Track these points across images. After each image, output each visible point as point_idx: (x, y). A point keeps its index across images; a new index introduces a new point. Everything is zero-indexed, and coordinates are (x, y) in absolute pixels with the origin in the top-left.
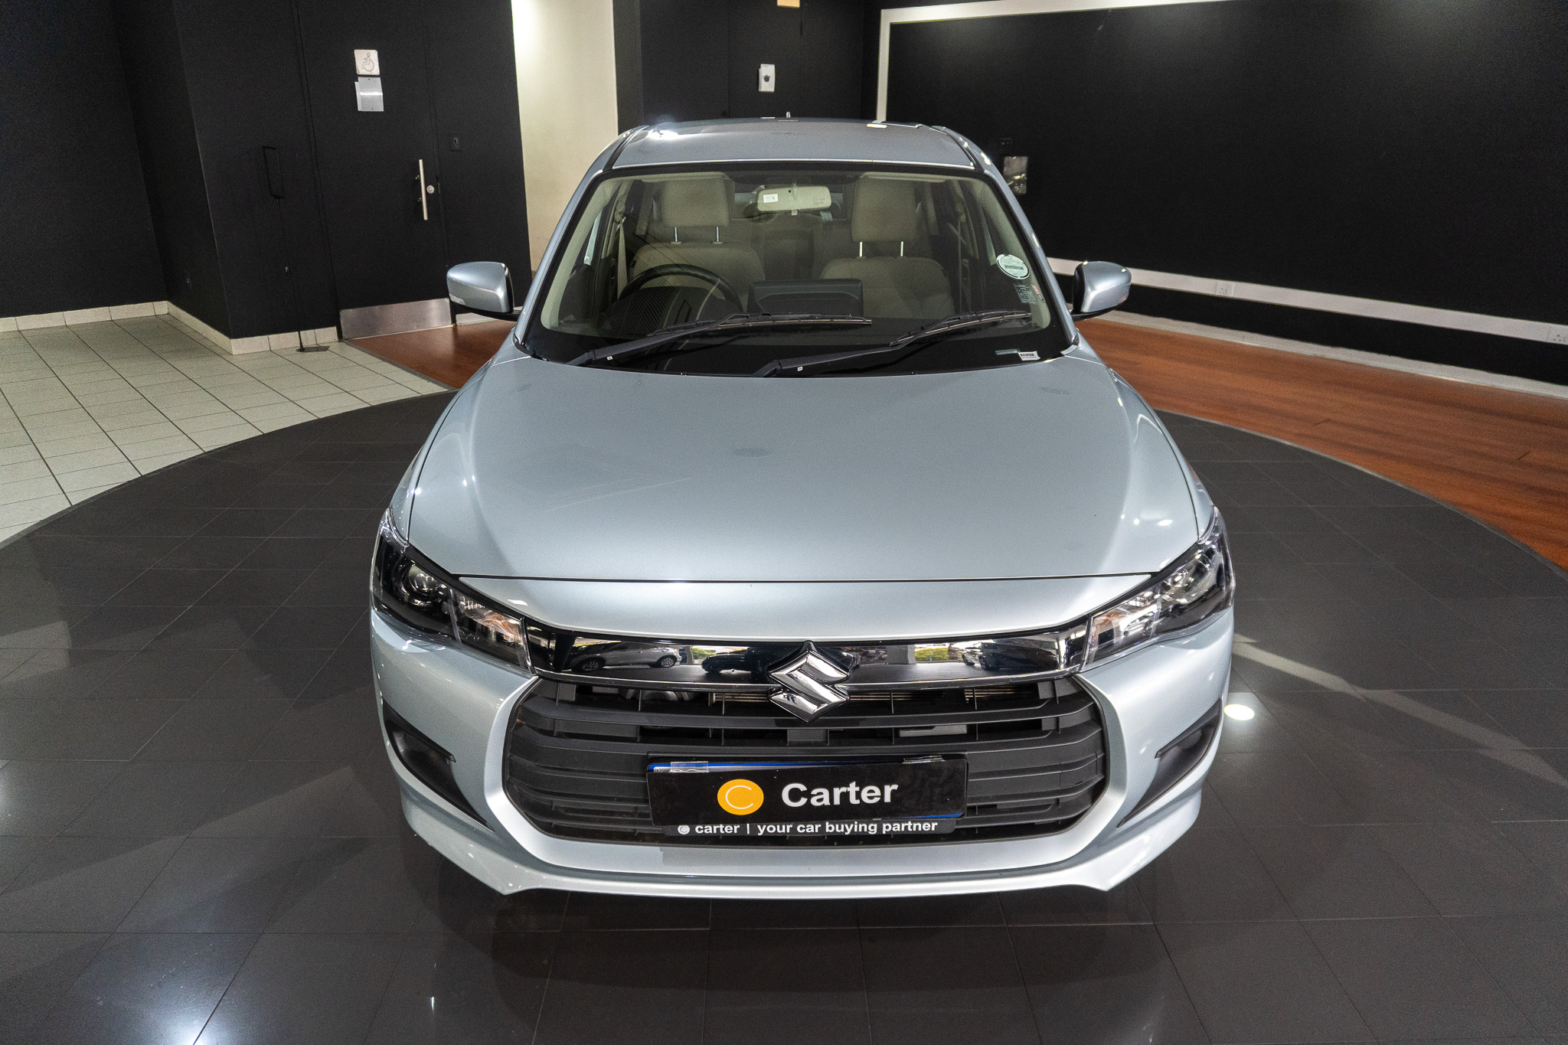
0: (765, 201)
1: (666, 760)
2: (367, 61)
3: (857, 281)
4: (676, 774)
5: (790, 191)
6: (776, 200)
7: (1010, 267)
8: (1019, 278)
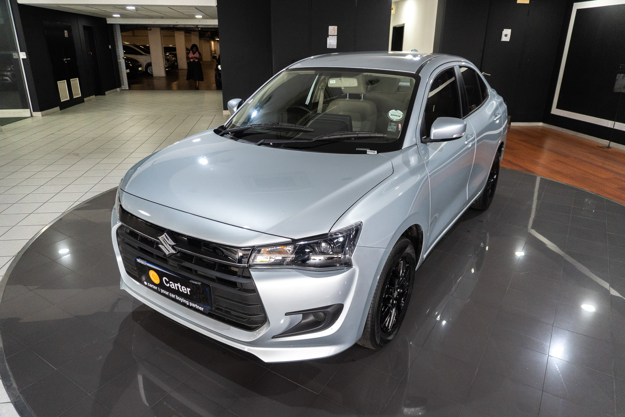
0: (331, 83)
1: (139, 258)
2: (333, 30)
3: (349, 116)
4: (141, 263)
5: (340, 79)
6: (335, 83)
7: (393, 115)
8: (395, 120)
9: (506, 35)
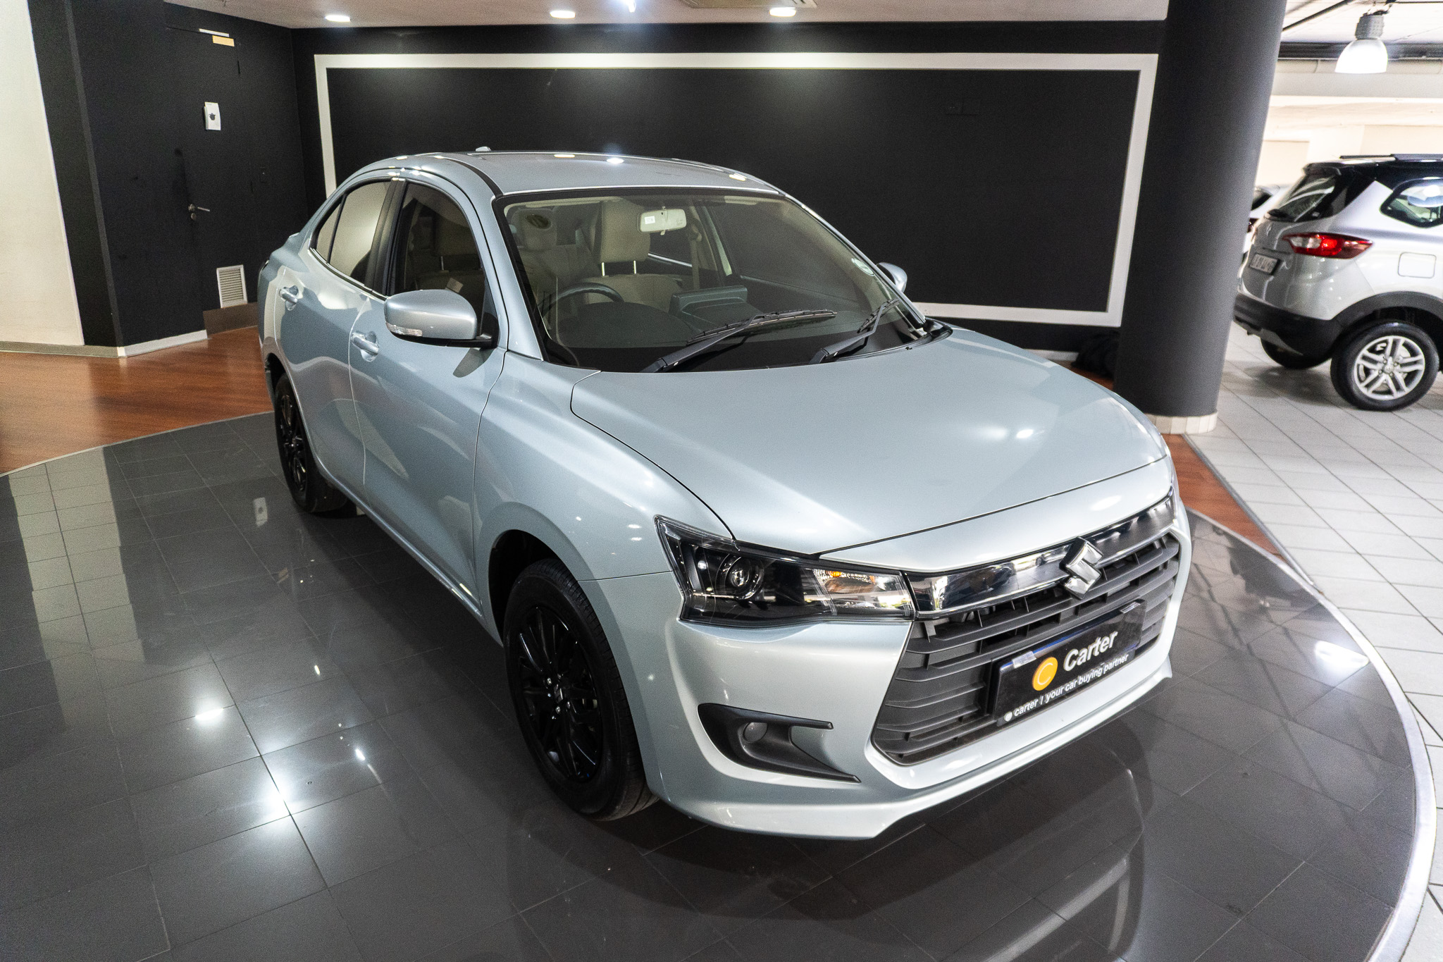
0: (647, 222)
1: (1008, 660)
4: (1021, 667)
5: (662, 214)
6: (654, 222)
9: (213, 117)
